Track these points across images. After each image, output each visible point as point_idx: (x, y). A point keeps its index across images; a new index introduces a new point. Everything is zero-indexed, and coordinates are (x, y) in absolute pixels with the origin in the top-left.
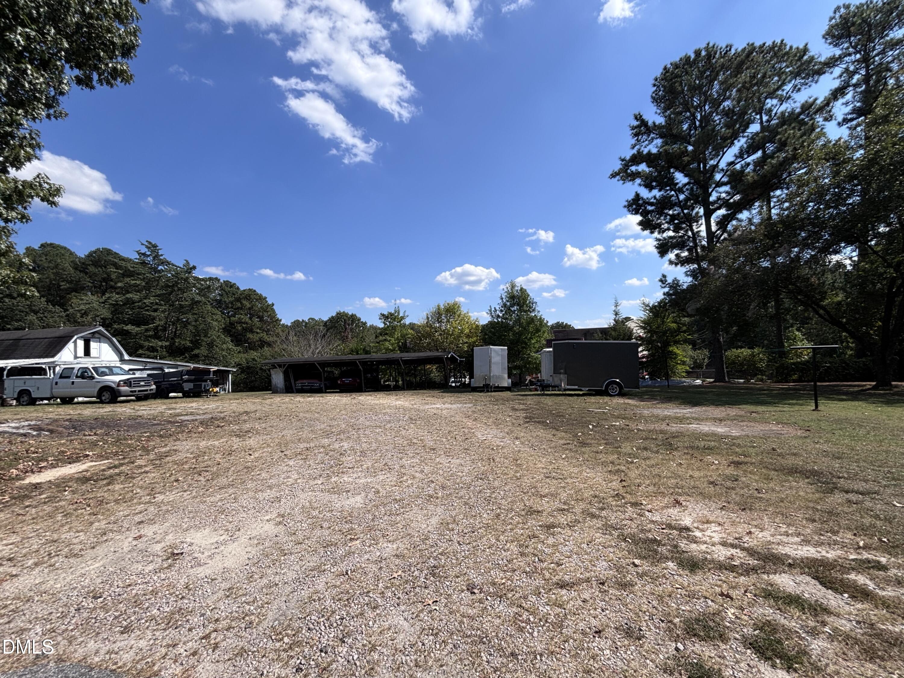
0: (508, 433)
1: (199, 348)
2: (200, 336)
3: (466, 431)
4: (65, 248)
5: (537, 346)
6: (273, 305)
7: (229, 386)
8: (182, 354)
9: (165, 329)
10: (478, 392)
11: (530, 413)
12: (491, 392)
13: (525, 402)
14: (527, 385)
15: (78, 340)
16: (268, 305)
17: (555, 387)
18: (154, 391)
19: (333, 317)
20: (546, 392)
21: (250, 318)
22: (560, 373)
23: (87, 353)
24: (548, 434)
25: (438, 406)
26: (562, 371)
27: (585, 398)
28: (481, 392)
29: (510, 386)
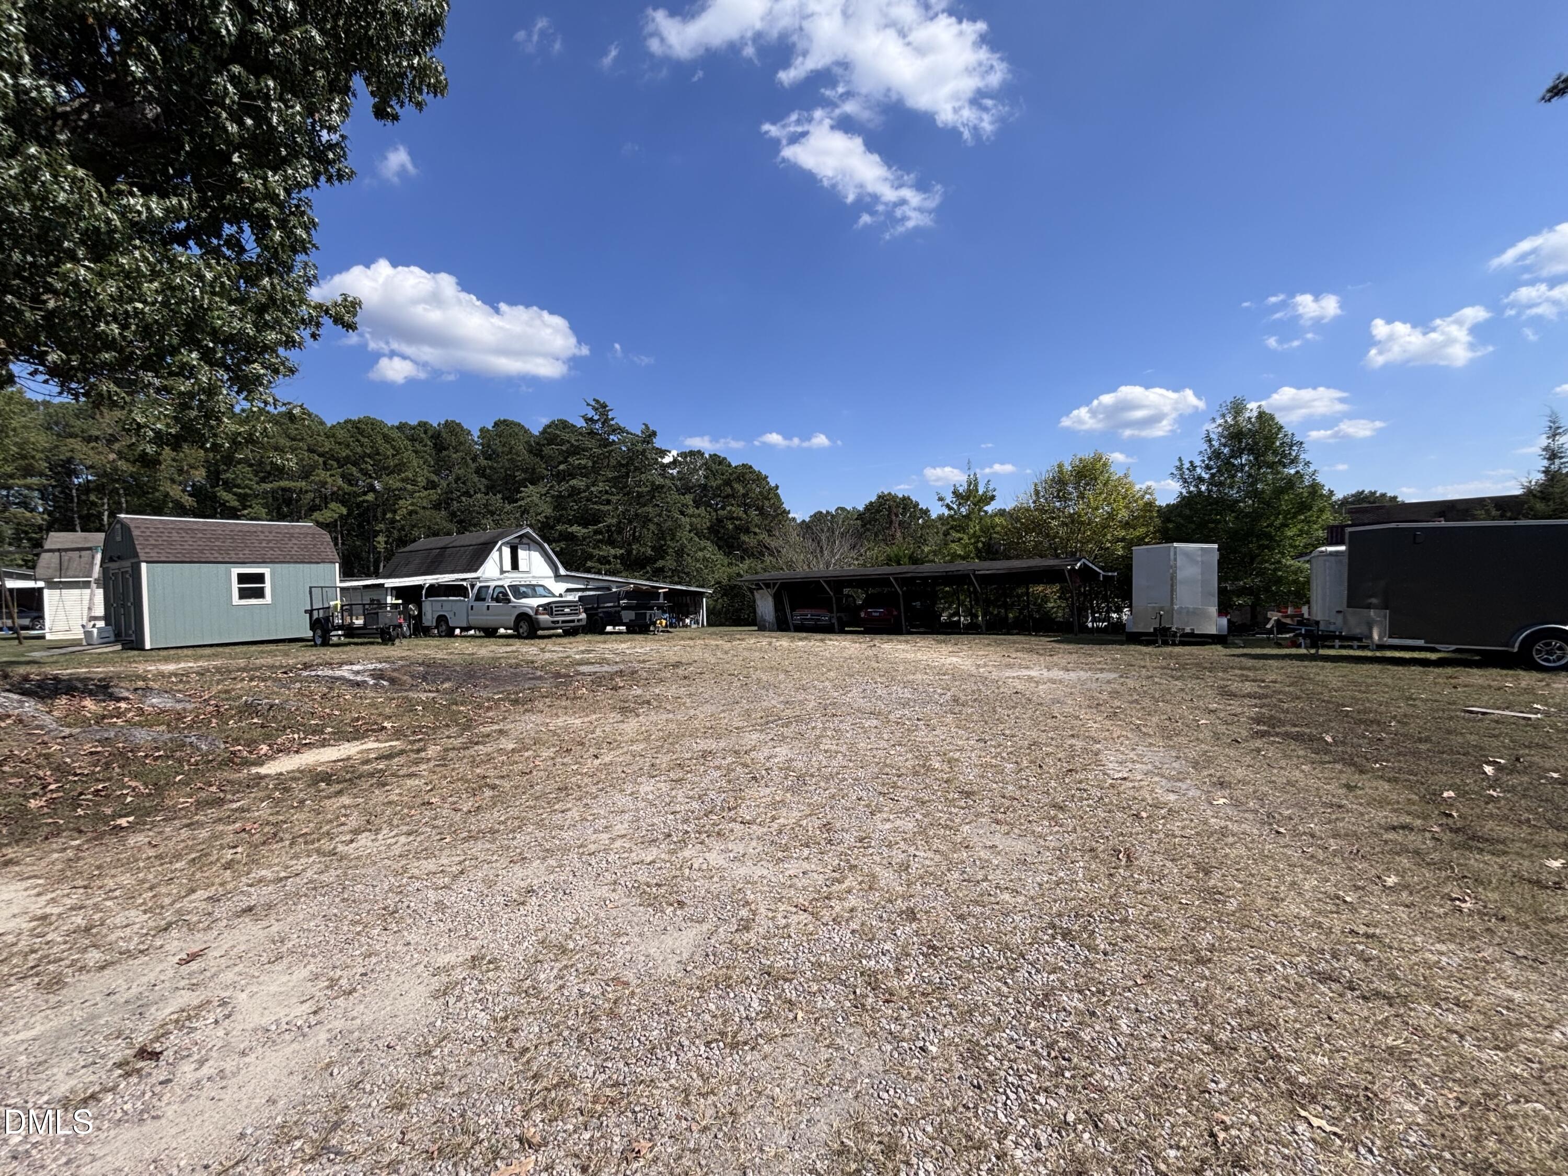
0: (1196, 765)
1: (663, 558)
2: (665, 539)
3: (1079, 744)
4: (519, 424)
5: (1301, 542)
6: (777, 487)
7: (703, 615)
8: (643, 567)
9: (620, 531)
10: (1141, 643)
11: (1271, 707)
12: (1174, 644)
13: (1259, 674)
14: (1270, 631)
15: (504, 548)
16: (770, 489)
17: (1347, 640)
18: (584, 623)
19: (871, 503)
20: (1322, 652)
21: (745, 512)
22: (1369, 607)
23: (515, 565)
24: (1328, 780)
25: (1033, 673)
26: (1374, 601)
27: (1449, 671)
28: (1148, 643)
29: (1225, 633)
